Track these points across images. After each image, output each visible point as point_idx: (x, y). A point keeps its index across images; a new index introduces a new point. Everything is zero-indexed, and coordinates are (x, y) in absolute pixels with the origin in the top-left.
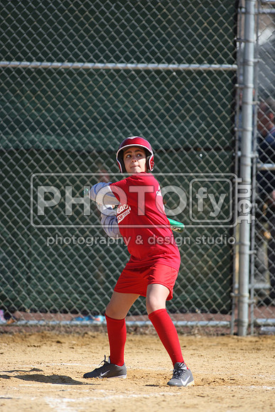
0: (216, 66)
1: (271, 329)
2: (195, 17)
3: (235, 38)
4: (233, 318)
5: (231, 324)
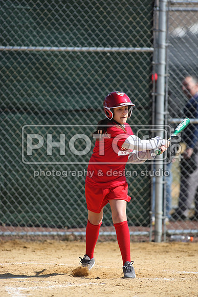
0: (138, 49)
1: (178, 237)
2: (123, 14)
3: (152, 29)
4: (151, 229)
5: (149, 234)
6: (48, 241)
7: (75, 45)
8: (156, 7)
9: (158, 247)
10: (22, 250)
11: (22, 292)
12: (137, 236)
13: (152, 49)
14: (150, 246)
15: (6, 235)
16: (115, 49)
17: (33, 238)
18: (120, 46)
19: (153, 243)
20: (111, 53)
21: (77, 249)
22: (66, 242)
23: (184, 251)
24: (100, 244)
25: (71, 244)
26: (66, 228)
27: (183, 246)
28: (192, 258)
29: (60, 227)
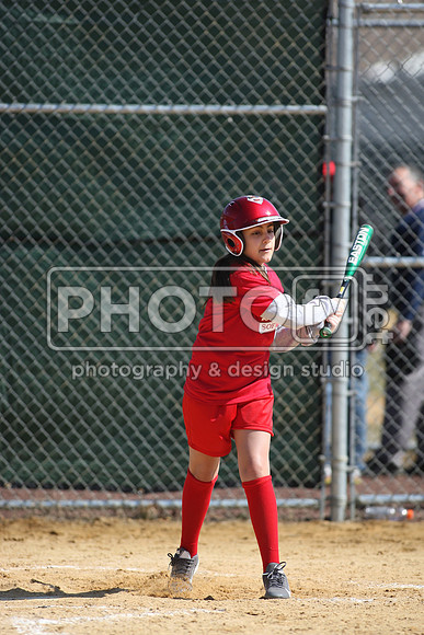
0: (293, 108)
1: (381, 510)
2: (262, 33)
3: (323, 65)
4: (324, 494)
5: (320, 504)
6: (104, 519)
7: (159, 99)
8: (331, 18)
9: (337, 532)
10: (46, 540)
11: (47, 629)
12: (293, 507)
13: (323, 108)
14: (322, 529)
15: (13, 508)
16: (243, 109)
17: (70, 514)
18: (254, 101)
19: (327, 523)
20: (236, 117)
21: (164, 536)
22: (141, 520)
23: (393, 541)
24: (214, 526)
25: (152, 526)
26: (141, 491)
27: (391, 529)
28: (411, 556)
29: (127, 490)
